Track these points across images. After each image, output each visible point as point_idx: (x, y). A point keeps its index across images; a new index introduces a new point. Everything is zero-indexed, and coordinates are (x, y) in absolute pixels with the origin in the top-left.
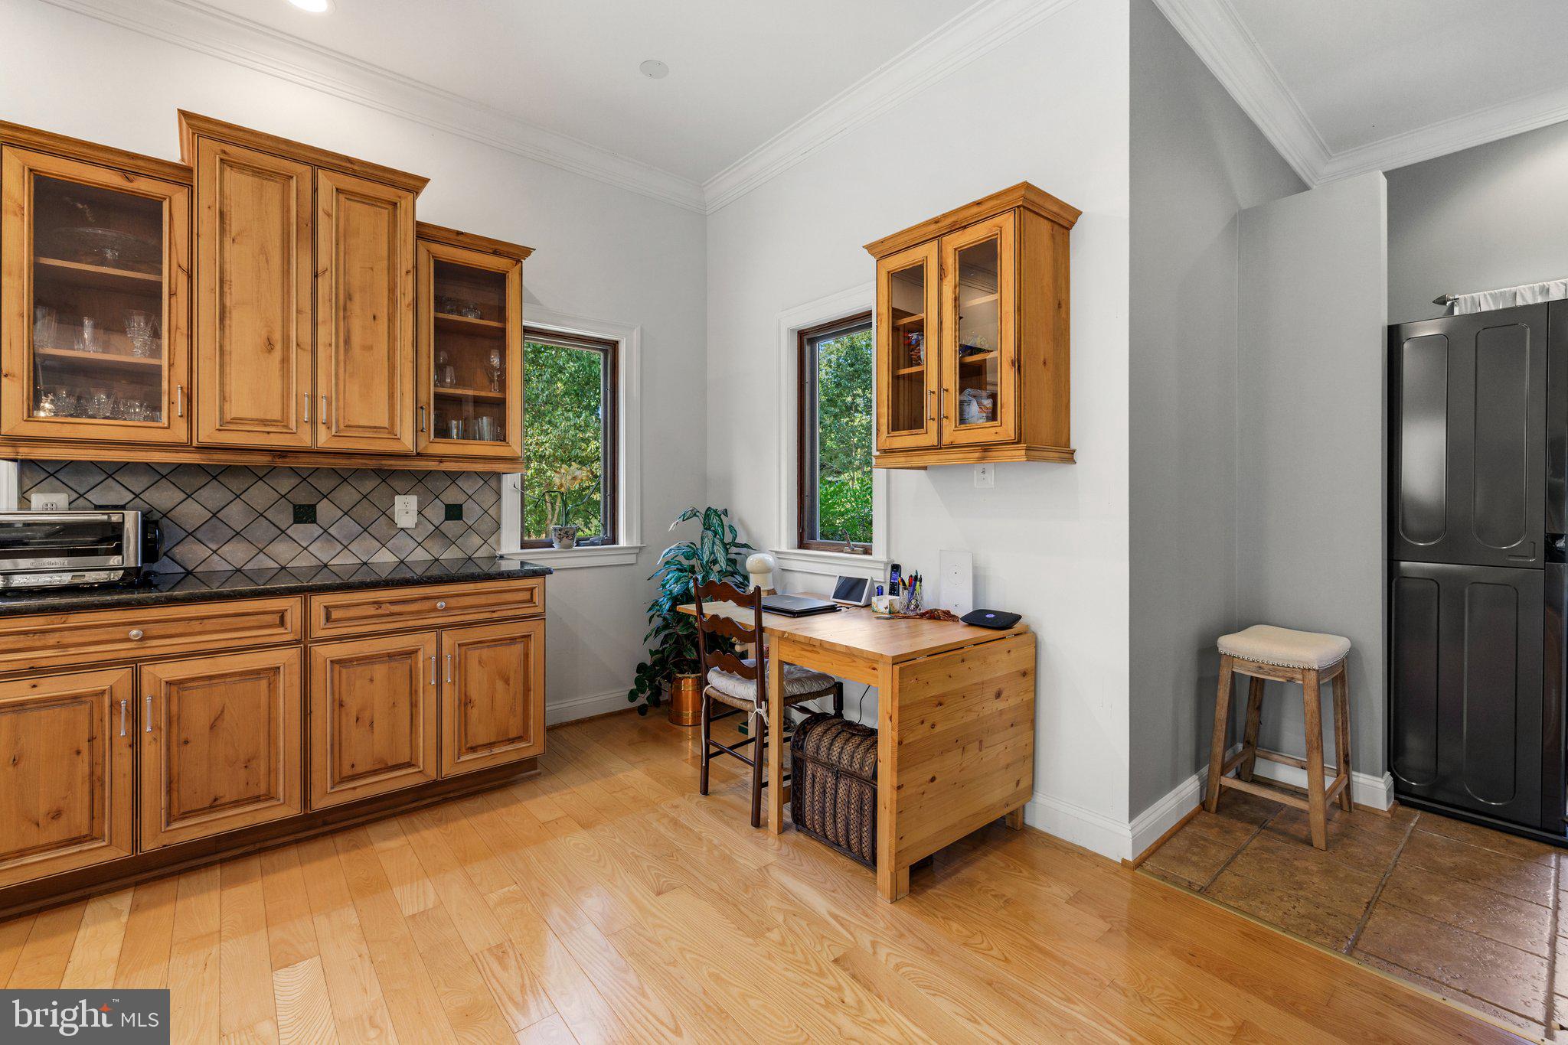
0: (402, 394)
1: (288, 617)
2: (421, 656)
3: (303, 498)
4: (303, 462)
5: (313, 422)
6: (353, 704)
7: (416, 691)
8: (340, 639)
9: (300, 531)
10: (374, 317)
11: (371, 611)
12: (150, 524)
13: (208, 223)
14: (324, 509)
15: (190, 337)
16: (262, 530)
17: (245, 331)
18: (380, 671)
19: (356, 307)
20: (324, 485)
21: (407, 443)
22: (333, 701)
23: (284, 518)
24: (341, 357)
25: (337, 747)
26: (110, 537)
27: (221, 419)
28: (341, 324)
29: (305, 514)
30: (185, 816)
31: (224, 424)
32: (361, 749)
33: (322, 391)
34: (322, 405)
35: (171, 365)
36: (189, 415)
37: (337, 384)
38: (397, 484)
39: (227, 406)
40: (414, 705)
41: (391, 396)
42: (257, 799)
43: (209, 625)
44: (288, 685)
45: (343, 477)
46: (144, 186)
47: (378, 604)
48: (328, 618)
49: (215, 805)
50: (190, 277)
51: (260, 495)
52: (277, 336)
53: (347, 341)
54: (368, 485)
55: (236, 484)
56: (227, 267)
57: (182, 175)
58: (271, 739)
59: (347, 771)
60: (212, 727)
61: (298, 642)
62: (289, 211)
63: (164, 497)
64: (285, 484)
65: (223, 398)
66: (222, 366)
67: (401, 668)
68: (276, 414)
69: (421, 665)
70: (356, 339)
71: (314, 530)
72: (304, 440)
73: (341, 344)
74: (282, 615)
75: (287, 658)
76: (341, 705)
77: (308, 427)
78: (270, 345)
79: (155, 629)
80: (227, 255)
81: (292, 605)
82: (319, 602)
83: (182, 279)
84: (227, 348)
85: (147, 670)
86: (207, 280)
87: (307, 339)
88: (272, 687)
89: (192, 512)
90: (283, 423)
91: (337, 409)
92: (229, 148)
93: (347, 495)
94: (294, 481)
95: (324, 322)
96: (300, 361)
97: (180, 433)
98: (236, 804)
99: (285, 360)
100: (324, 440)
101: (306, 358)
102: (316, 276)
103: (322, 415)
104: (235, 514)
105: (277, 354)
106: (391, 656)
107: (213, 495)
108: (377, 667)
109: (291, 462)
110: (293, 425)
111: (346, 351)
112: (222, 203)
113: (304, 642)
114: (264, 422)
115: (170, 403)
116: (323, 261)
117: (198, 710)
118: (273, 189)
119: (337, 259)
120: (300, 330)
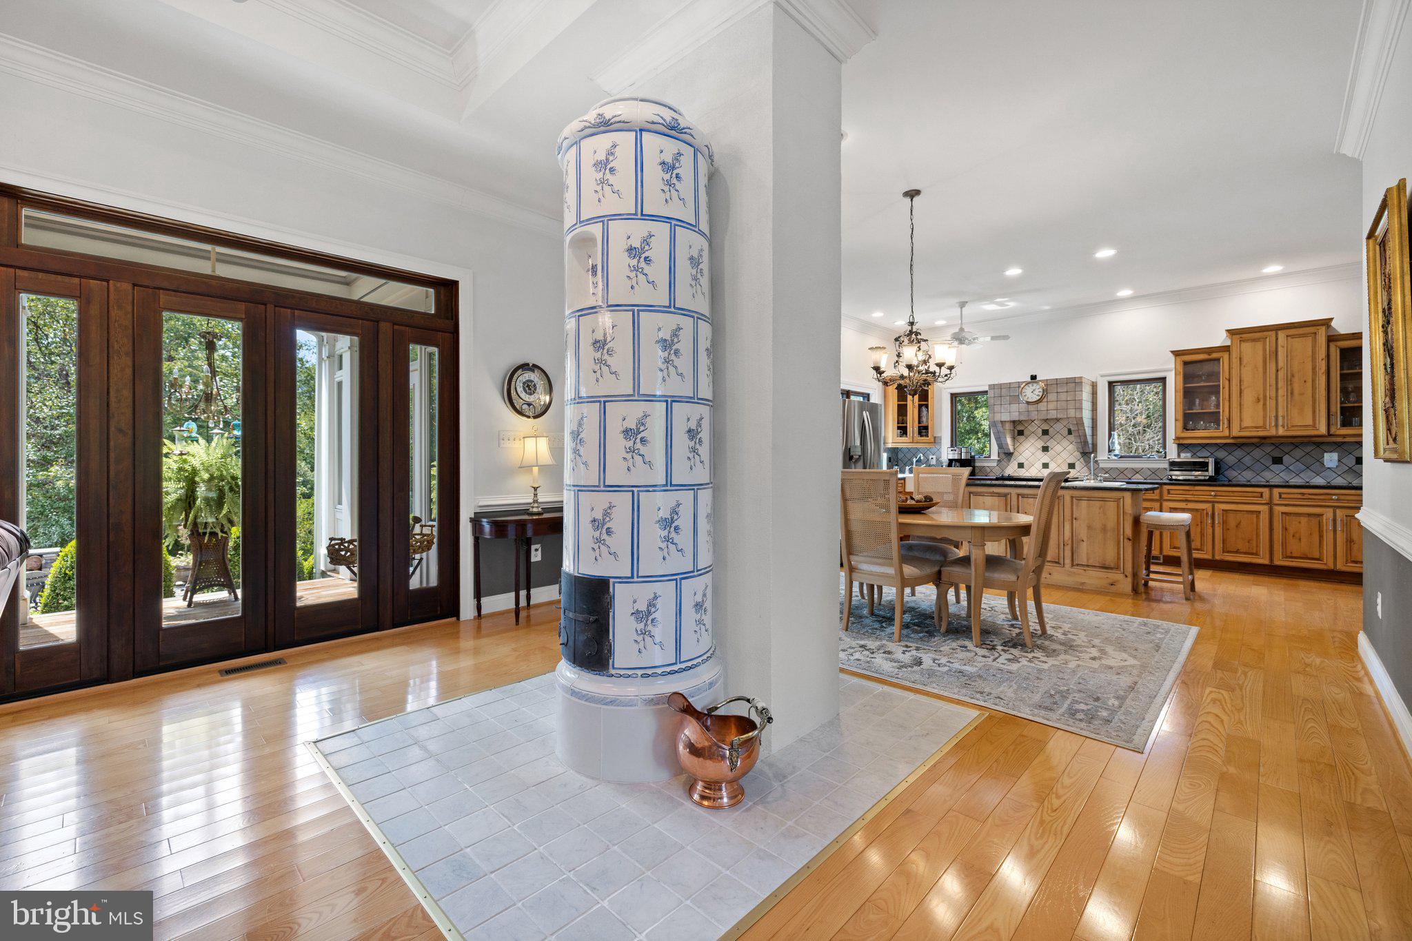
0: (1319, 410)
1: (1264, 494)
2: (1324, 517)
3: (1277, 454)
4: (1273, 441)
5: (1276, 426)
6: (1291, 530)
7: (1322, 531)
8: (1286, 505)
9: (1276, 467)
10: (1305, 382)
11: (1300, 496)
12: (1217, 463)
13: (1235, 361)
14: (1286, 459)
15: (1230, 401)
16: (1258, 466)
17: (1249, 397)
18: (1304, 520)
19: (1296, 380)
20: (1286, 449)
21: (1323, 430)
22: (1283, 527)
23: (1268, 462)
24: (1289, 399)
25: (1284, 544)
26: (1203, 466)
27: (1240, 427)
28: (1289, 387)
29: (1278, 461)
30: (1228, 552)
31: (1241, 429)
32: (1295, 547)
33: (1280, 414)
34: (1280, 419)
35: (1223, 411)
36: (1229, 427)
37: (1287, 411)
38: (1324, 447)
39: (1242, 423)
40: (1321, 536)
41: (1314, 412)
42: (1252, 554)
43: (1236, 494)
44: (1264, 517)
45: (1296, 446)
46: (1214, 355)
47: (1303, 494)
48: (1280, 497)
49: (1237, 552)
50: (1229, 381)
51: (1257, 453)
52: (1261, 396)
53: (1292, 393)
54: (1309, 449)
55: (1247, 449)
56: (1242, 376)
57: (1226, 349)
58: (1258, 535)
59: (1289, 554)
60: (1237, 526)
61: (1268, 504)
62: (1266, 350)
63: (1221, 454)
64: (1268, 449)
65: (1241, 420)
66: (1240, 410)
67: (1315, 521)
68: (1261, 424)
69: (1324, 521)
70: (1296, 392)
71: (1281, 467)
72: (1273, 432)
73: (1289, 394)
74: (1262, 494)
75: (1265, 509)
76: (1286, 529)
77: (1274, 428)
78: (1258, 400)
79: (1219, 493)
80: (1242, 372)
81: (1266, 491)
82: (1276, 491)
83: (1227, 382)
84: (1242, 403)
85: (1216, 505)
86: (1235, 382)
87: (1274, 395)
88: (1258, 517)
89: (1231, 460)
90: (1264, 427)
91: (1287, 420)
92: (1243, 336)
93: (1298, 453)
94: (1273, 447)
95: (1281, 388)
96: (1271, 404)
97: (1226, 433)
98: (1245, 553)
99: (1265, 404)
100: (1281, 432)
101: (1274, 402)
102: (1278, 371)
103: (1280, 423)
104: (1247, 460)
105: (1261, 403)
106: (1309, 515)
107: (1239, 453)
108: (1302, 518)
109: (1268, 441)
110: (1268, 427)
111: (1292, 397)
112: (1240, 355)
113: (1270, 504)
114: (1256, 427)
115: (1223, 423)
116: (1281, 364)
117: (1232, 522)
118: (1259, 345)
119: (1287, 363)
120: (1271, 393)
